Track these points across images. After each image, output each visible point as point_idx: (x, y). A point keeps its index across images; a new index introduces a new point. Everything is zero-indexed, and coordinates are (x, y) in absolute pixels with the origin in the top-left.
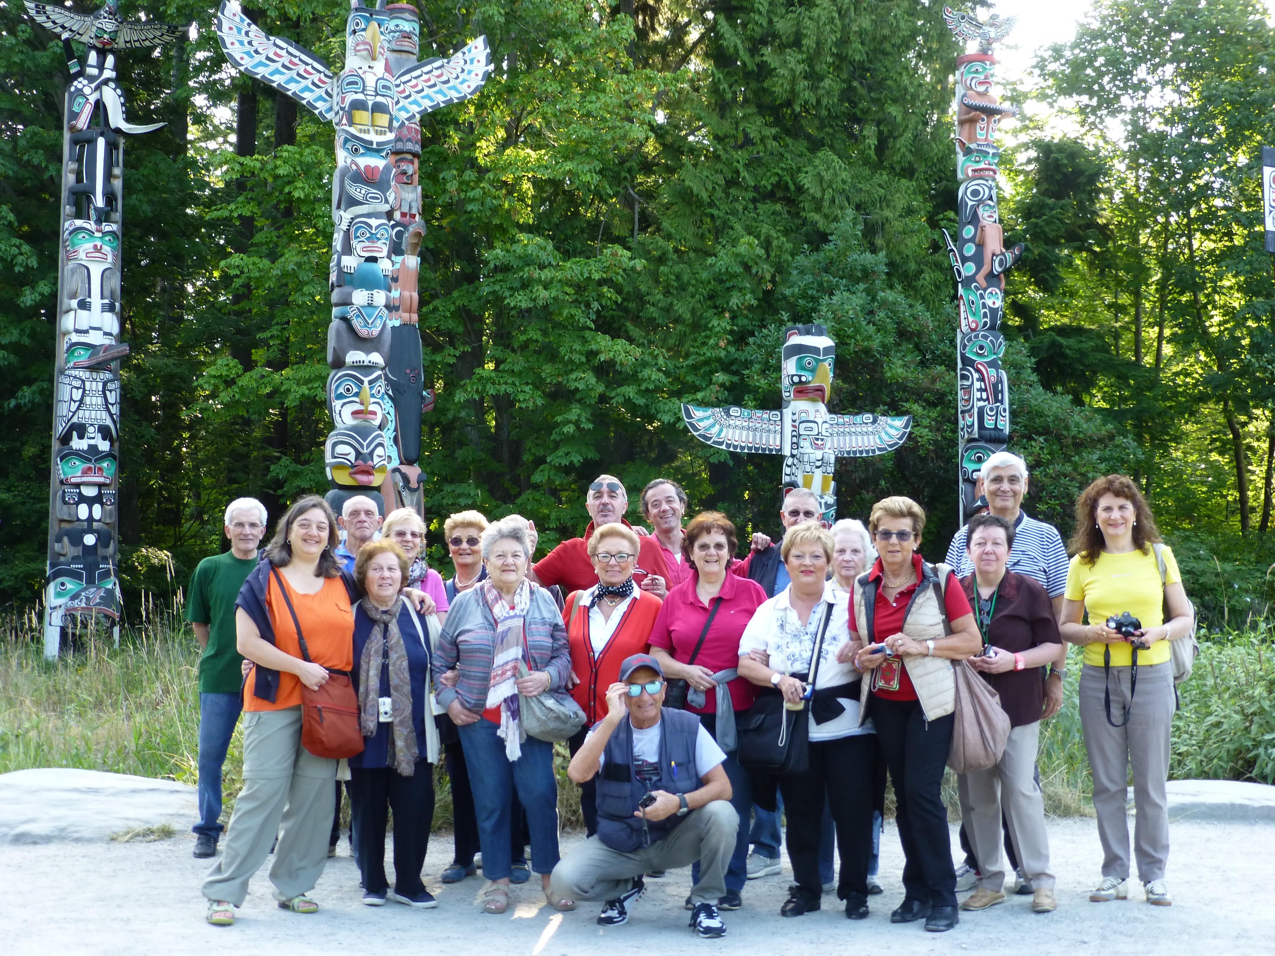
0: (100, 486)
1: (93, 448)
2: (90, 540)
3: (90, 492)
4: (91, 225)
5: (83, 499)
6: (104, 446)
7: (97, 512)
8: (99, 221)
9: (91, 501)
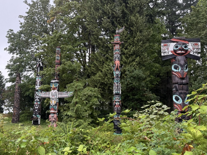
0: (38, 105)
1: (37, 100)
2: (36, 111)
3: (36, 105)
4: (38, 77)
5: (36, 106)
6: (38, 100)
7: (37, 107)
8: (39, 76)
9: (37, 106)
